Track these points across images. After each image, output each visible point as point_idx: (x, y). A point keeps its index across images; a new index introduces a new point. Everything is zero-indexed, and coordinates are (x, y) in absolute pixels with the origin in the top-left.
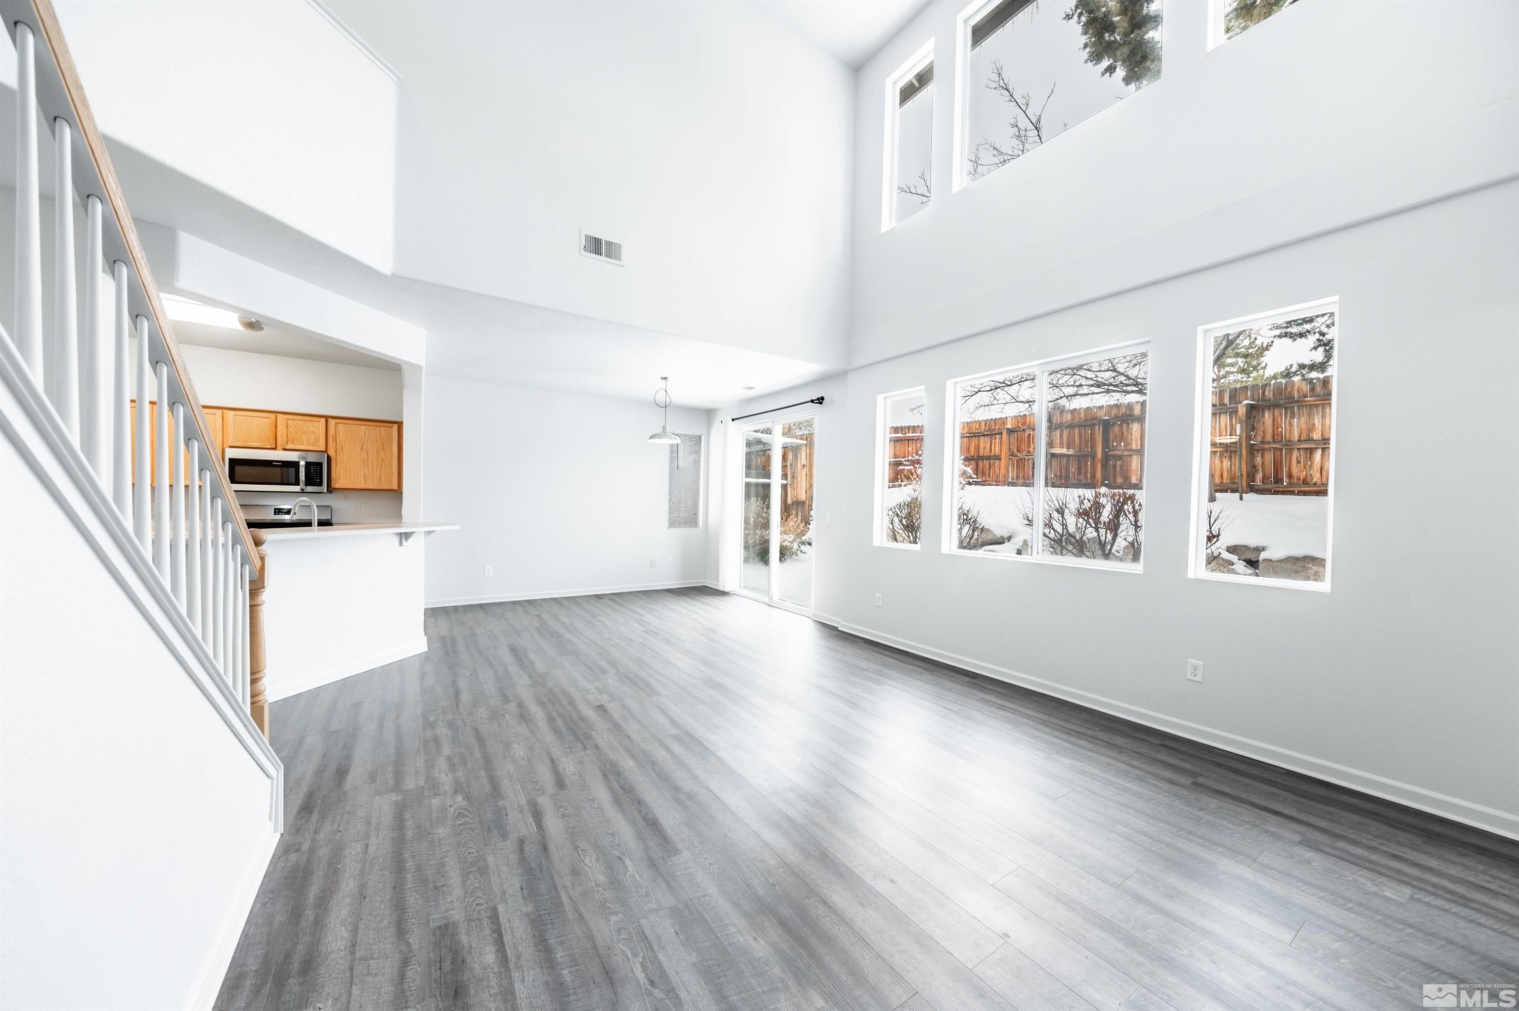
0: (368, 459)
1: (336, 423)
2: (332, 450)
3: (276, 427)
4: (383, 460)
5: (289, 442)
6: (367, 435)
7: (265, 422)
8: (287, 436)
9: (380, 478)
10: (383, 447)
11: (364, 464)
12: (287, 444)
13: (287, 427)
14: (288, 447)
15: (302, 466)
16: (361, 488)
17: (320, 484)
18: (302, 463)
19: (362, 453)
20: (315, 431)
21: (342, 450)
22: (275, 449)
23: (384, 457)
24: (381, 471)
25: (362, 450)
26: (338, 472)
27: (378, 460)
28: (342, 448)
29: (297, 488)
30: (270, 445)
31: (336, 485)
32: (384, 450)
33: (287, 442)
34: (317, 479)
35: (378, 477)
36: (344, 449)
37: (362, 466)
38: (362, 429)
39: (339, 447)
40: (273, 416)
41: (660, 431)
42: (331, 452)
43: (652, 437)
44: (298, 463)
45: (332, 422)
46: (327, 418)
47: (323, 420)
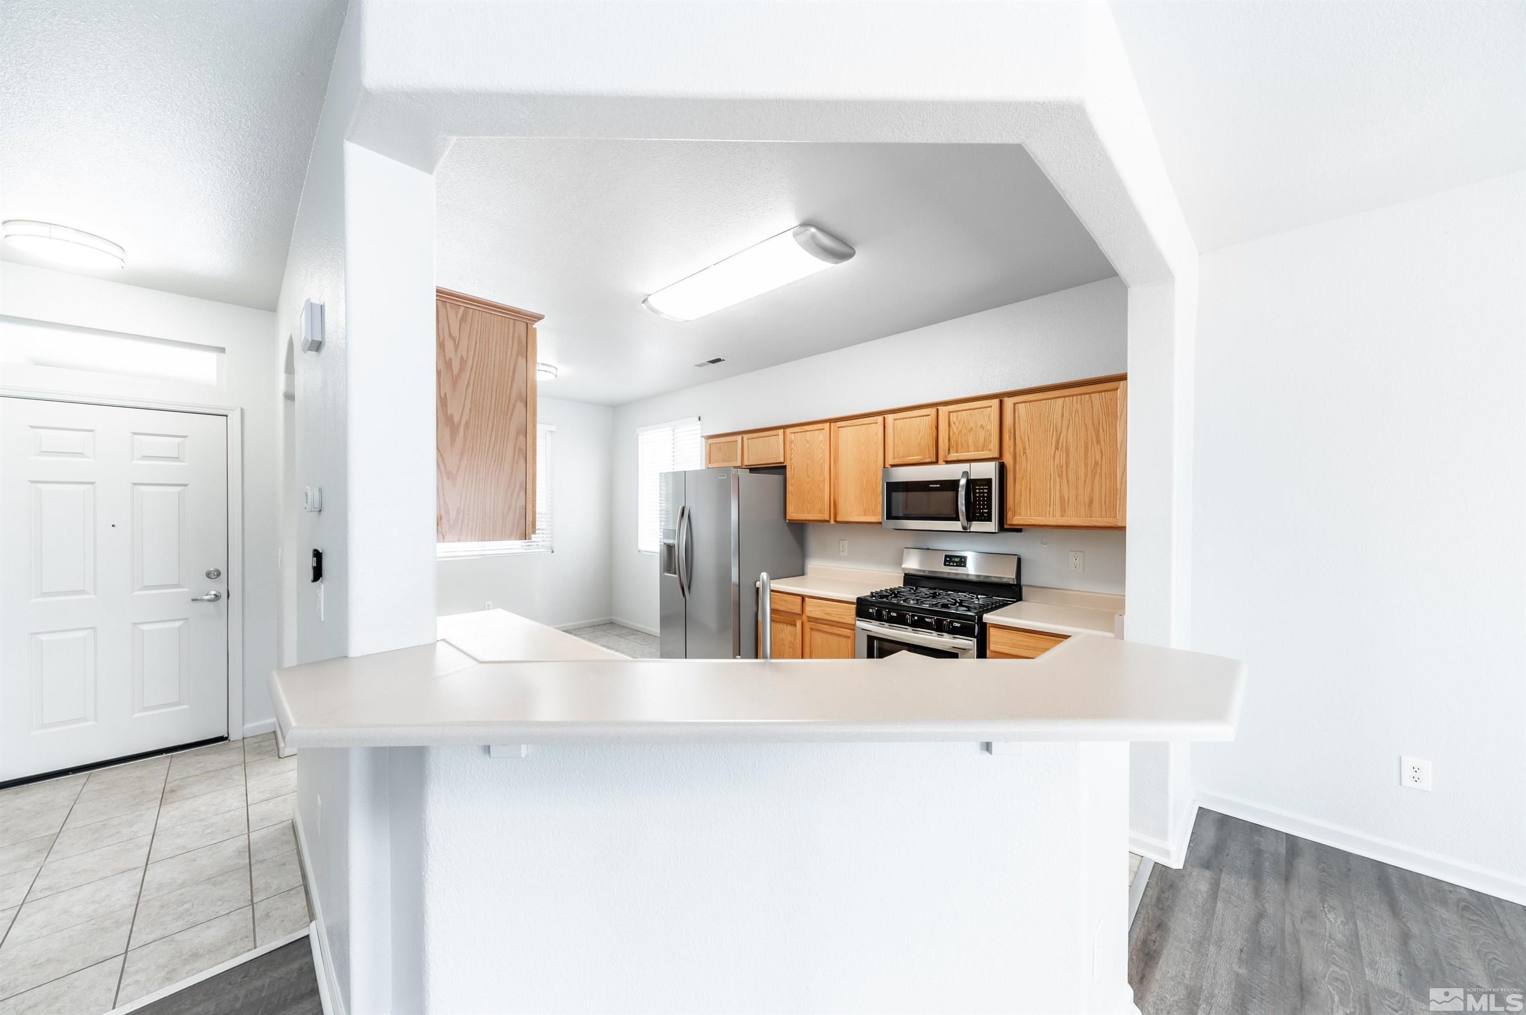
0: (1067, 464)
1: (1015, 404)
2: (1008, 453)
3: (937, 428)
4: (1096, 463)
5: (951, 451)
6: (1066, 415)
7: (922, 423)
8: (949, 440)
9: (1091, 502)
10: (1098, 436)
11: (1060, 476)
12: (949, 453)
13: (949, 425)
14: (949, 459)
15: (963, 486)
16: (1054, 524)
17: (989, 519)
18: (963, 482)
19: (1058, 454)
20: (984, 424)
21: (1024, 453)
22: (936, 462)
23: (1098, 458)
24: (1092, 489)
25: (1057, 448)
26: (1017, 494)
27: (1086, 465)
28: (1024, 449)
29: (956, 526)
30: (930, 457)
31: (1015, 519)
32: (1098, 442)
33: (949, 450)
34: (984, 508)
35: (1087, 501)
36: (1028, 451)
37: (1058, 479)
38: (1058, 405)
39: (1019, 447)
40: (932, 411)
42: (1008, 459)
44: (957, 482)
45: (1009, 402)
46: (1001, 397)
47: (996, 402)
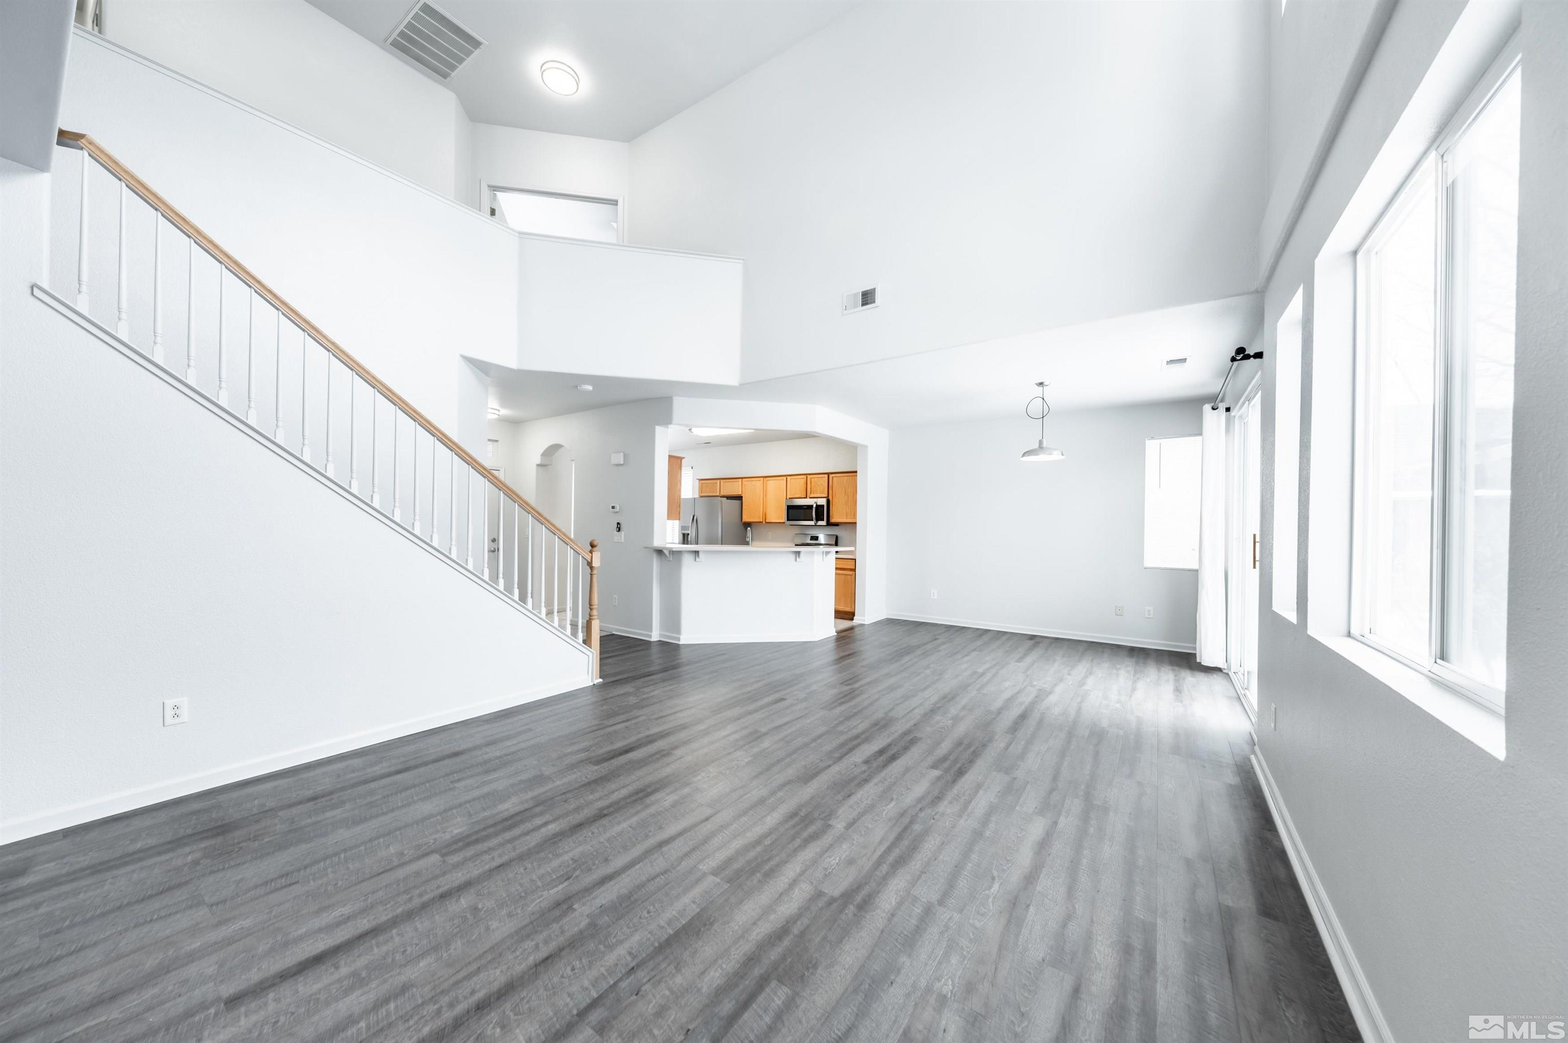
1: (833, 477)
2: (830, 496)
3: (807, 484)
5: (811, 493)
6: (848, 483)
7: (801, 481)
8: (810, 489)
13: (811, 483)
14: (810, 497)
15: (815, 508)
17: (824, 520)
18: (815, 506)
19: (845, 496)
20: (822, 484)
21: (836, 496)
22: (806, 498)
25: (845, 494)
26: (834, 510)
28: (836, 494)
29: (812, 523)
30: (803, 495)
31: (833, 520)
38: (845, 479)
39: (834, 494)
40: (804, 477)
41: (1036, 446)
42: (830, 498)
43: (1024, 455)
44: (812, 506)
45: (831, 476)
46: (828, 474)
47: (826, 476)
